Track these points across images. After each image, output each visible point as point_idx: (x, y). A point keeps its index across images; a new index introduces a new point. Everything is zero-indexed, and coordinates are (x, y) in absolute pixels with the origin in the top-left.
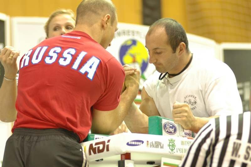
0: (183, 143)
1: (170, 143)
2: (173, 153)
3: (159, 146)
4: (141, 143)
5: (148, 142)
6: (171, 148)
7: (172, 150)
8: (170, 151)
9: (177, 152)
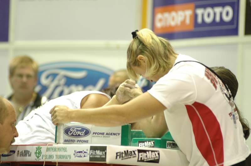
0: (48, 150)
1: (36, 151)
2: (39, 160)
3: (28, 154)
4: (13, 153)
5: (18, 151)
6: (37, 155)
7: (38, 157)
8: (36, 158)
9: (42, 158)
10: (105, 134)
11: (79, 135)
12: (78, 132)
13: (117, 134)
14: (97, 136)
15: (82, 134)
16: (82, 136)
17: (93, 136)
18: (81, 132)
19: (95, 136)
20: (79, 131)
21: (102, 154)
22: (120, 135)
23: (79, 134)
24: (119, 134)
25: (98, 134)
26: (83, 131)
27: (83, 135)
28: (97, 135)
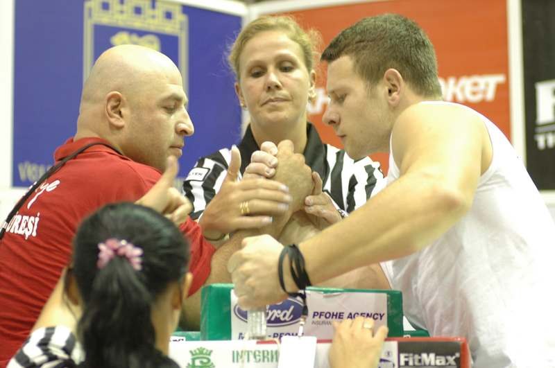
0: (237, 356)
1: (193, 360)
10: (346, 315)
11: (277, 320)
12: (275, 311)
13: (376, 316)
14: (323, 322)
15: (285, 315)
16: (285, 321)
17: (313, 322)
18: (282, 311)
19: (318, 323)
20: (277, 310)
21: (443, 363)
22: (385, 318)
23: (276, 318)
24: (381, 317)
25: (328, 315)
26: (288, 310)
27: (286, 318)
28: (323, 318)
